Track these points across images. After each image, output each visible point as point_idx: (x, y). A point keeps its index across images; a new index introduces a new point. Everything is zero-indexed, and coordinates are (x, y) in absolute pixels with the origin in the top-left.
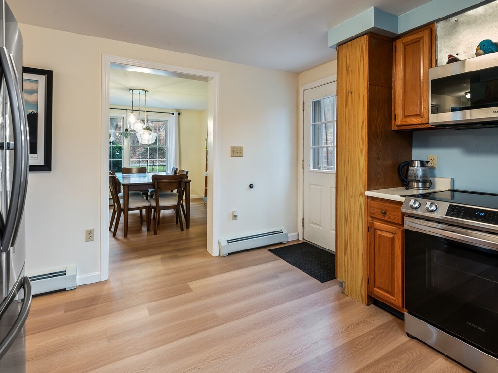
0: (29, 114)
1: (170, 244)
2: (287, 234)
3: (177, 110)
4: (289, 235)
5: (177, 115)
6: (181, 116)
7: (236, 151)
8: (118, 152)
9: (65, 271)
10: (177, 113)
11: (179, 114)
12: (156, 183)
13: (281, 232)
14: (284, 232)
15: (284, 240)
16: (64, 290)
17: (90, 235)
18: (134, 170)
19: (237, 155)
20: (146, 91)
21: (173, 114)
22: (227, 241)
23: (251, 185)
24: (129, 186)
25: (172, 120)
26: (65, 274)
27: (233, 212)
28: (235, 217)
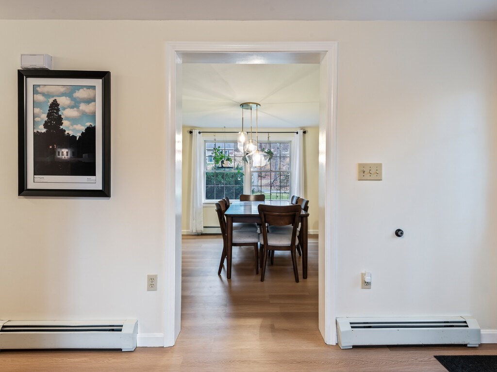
0: (87, 128)
1: (271, 301)
2: (479, 331)
3: (301, 128)
4: (483, 332)
5: (302, 133)
6: (307, 135)
7: (367, 171)
8: (239, 178)
9: (122, 326)
10: (302, 131)
11: (304, 132)
12: (263, 216)
13: (464, 324)
14: (473, 325)
15: (472, 342)
16: (120, 350)
17: (152, 282)
18: (252, 198)
19: (371, 178)
20: (257, 104)
21: (297, 133)
22: (351, 323)
23: (399, 230)
24: (232, 217)
25: (296, 140)
26: (120, 330)
27: (363, 275)
28: (367, 284)
